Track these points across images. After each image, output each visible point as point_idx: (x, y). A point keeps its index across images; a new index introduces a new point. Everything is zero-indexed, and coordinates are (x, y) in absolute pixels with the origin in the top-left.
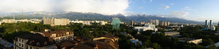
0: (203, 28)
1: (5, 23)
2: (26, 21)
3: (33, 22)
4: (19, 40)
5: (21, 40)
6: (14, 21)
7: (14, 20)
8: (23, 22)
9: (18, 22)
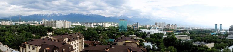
0: (213, 33)
1: (2, 25)
2: (24, 23)
3: (32, 24)
4: (27, 47)
5: (31, 48)
6: (11, 24)
7: (11, 22)
8: (21, 24)
9: (16, 24)
